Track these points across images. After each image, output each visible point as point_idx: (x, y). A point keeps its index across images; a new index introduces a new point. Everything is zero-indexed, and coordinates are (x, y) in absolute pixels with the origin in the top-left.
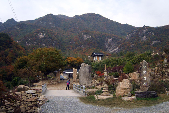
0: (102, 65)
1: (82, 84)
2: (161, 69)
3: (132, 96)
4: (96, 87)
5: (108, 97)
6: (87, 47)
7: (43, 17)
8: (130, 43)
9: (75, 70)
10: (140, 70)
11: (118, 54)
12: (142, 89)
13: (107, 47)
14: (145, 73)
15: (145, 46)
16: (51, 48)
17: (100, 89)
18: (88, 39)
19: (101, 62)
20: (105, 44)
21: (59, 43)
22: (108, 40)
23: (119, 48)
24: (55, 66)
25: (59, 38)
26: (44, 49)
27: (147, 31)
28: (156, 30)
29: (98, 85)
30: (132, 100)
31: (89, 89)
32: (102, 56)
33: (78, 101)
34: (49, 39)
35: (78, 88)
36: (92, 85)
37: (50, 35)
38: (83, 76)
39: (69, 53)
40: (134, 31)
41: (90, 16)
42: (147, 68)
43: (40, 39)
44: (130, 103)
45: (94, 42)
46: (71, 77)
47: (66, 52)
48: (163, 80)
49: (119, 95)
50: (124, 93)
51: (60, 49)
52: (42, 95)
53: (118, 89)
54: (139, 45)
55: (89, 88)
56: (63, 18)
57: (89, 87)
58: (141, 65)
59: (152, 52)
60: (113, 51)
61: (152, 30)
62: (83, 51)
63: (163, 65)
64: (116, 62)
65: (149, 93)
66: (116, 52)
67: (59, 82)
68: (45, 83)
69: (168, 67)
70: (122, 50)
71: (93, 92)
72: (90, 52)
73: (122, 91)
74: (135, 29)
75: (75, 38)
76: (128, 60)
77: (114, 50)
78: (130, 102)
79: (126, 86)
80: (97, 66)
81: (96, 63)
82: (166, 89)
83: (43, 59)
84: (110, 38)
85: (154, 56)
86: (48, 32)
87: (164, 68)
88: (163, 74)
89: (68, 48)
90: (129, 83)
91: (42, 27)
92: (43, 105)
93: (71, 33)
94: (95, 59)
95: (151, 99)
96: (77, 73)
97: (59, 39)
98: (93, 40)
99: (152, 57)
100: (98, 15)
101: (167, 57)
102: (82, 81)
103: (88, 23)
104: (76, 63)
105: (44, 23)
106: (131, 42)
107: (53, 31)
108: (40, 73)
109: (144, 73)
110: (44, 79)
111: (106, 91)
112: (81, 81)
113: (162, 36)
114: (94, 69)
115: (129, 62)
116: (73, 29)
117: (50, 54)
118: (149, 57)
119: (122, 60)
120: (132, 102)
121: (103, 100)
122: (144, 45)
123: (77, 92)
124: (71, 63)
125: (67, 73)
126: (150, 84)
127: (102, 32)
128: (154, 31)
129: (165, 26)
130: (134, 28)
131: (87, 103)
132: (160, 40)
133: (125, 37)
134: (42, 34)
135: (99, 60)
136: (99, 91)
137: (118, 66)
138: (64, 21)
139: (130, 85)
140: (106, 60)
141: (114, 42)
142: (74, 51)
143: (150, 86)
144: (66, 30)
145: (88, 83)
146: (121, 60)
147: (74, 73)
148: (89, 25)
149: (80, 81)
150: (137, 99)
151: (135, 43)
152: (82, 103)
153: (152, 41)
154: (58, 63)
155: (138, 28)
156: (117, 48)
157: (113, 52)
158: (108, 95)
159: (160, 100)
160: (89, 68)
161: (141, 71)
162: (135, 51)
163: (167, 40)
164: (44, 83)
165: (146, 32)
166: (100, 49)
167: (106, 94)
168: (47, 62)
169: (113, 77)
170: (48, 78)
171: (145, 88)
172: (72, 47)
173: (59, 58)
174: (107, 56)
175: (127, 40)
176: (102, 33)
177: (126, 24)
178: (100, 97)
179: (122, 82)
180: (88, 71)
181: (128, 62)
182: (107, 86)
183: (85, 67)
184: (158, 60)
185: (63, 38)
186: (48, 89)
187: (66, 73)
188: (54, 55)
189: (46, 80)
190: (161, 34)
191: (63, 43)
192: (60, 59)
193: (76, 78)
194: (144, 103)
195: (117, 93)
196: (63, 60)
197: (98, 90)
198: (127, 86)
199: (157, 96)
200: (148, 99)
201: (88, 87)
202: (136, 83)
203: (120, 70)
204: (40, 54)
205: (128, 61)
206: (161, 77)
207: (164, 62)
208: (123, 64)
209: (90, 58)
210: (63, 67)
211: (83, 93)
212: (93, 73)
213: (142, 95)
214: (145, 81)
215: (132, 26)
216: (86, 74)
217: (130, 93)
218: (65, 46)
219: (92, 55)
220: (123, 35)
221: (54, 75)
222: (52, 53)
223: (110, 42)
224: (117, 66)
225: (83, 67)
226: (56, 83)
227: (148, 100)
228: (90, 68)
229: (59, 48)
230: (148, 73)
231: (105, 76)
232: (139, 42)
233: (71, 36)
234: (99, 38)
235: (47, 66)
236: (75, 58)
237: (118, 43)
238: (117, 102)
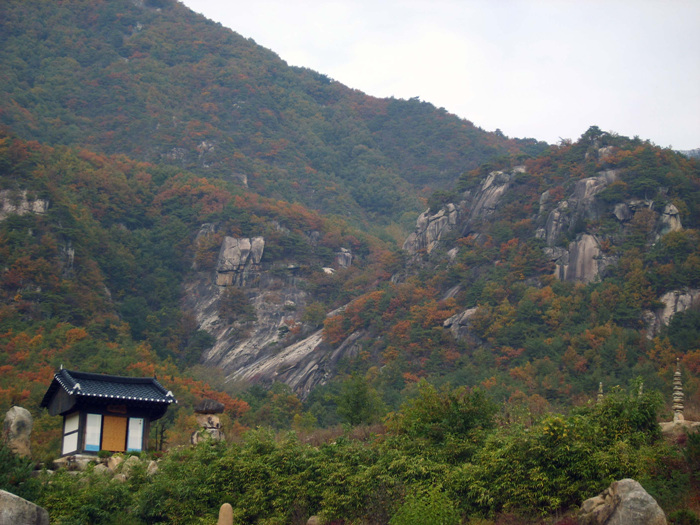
0: (151, 504)
8: (439, 297)
11: (312, 399)
13: (207, 323)
15: (588, 334)
18: (15, 223)
19: (138, 479)
20: (189, 288)
22: (218, 248)
23: (328, 335)
27: (618, 189)
32: (152, 413)
40: (485, 173)
45: (77, 264)
54: (535, 318)
59: (670, 402)
60: (266, 365)
61: (663, 182)
64: (294, 479)
66: (294, 380)
70: (360, 365)
72: (23, 365)
74: (503, 163)
76: (419, 464)
77: (278, 360)
81: (93, 481)
84: (247, 232)
85: (689, 440)
94: (81, 440)
98: (65, 238)
99: (665, 446)
103: (19, 61)
106: (454, 290)
115: (434, 492)
118: (635, 444)
119: (363, 461)
122: (577, 321)
127: (169, 168)
128: (681, 193)
130: (486, 153)
133: (394, 230)
135: (125, 452)
137: (314, 520)
140: (197, 454)
141: (277, 274)
146: (354, 467)
148: (31, 83)
151: (495, 301)
153: (661, 292)
155: (530, 149)
156: (314, 341)
157: (264, 379)
162: (491, 381)
165: (605, 201)
166: (137, 336)
174: (203, 420)
175: (416, 266)
176: (161, 179)
177: (414, 102)
181: (417, 485)
205: (419, 476)
209: (21, 425)
215: (469, 124)
219: (47, 401)
220: (381, 208)
223: (237, 271)
232: (533, 291)
234: (131, 226)
237: (326, 292)
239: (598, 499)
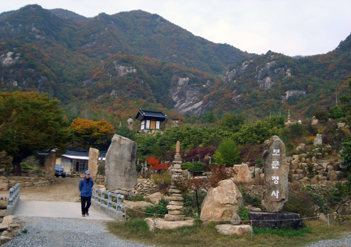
0: (162, 142)
1: (111, 188)
2: (307, 159)
3: (241, 223)
4: (147, 197)
5: (182, 223)
6: (125, 96)
7: (14, 11)
8: (232, 92)
9: (94, 151)
10: (265, 160)
11: (200, 117)
12: (267, 207)
13: (175, 99)
14: (277, 166)
15: (268, 101)
16: (33, 92)
17: (157, 202)
18: (129, 75)
19: (158, 136)
20: (171, 90)
21: (53, 82)
22: (177, 80)
23: (204, 101)
24: (44, 140)
25: (55, 69)
26: (16, 95)
27: (275, 65)
28: (298, 63)
29: (152, 192)
30: (242, 233)
31: (130, 202)
32: (161, 120)
33: (105, 231)
34: (29, 69)
35: (104, 199)
36: (137, 192)
37: (32, 59)
38: (116, 168)
39: (78, 109)
40: (243, 62)
41: (137, 18)
42: (281, 155)
43: (5, 67)
44: (237, 240)
45: (144, 84)
46: (81, 170)
47: (70, 105)
48: (310, 187)
49: (211, 220)
50: (223, 214)
51: (55, 96)
52: (8, 215)
53: (208, 204)
54: (255, 97)
55: (130, 200)
56: (66, 18)
57: (130, 196)
58: (268, 146)
59: (287, 118)
60: (189, 109)
61: (286, 64)
62: (116, 105)
63: (311, 151)
64: (196, 136)
65: (283, 217)
66: (196, 112)
67: (51, 182)
68: (14, 182)
69: (323, 154)
70: (212, 109)
71: (140, 209)
72: (131, 109)
73: (217, 209)
74: (247, 60)
75: (97, 71)
76: (226, 132)
77: (192, 107)
78: (238, 238)
79: (227, 198)
80: (148, 145)
81: (148, 136)
82: (317, 207)
83: (11, 121)
84: (184, 76)
85: (291, 127)
86: (28, 52)
87: (314, 158)
88: (313, 172)
89: (76, 96)
90: (235, 191)
91: (11, 37)
92: (10, 240)
93: (87, 58)
94: (145, 126)
95: (289, 233)
96: (98, 161)
97: (54, 72)
98: (141, 78)
99: (286, 128)
100: (156, 16)
101: (322, 131)
102: (112, 180)
103: (130, 36)
104: (96, 134)
105: (16, 27)
106: (235, 91)
107: (41, 51)
108: (4, 155)
109: (273, 168)
110: (11, 173)
111: (177, 210)
112: (110, 180)
113: (309, 79)
114: (142, 151)
115: (229, 139)
116: (92, 47)
117: (32, 107)
118: (278, 128)
119: (212, 132)
120: (243, 240)
121: (170, 231)
122: (265, 98)
123: (99, 208)
124: (83, 134)
125: (71, 160)
126: (286, 194)
127: (166, 61)
128: (291, 67)
129: (320, 55)
130: (243, 57)
131: (128, 238)
132: (306, 88)
133: (220, 76)
134: (11, 56)
135: (155, 129)
136: (155, 208)
137: (201, 145)
138: (70, 26)
139: (237, 196)
140: (173, 130)
141: (192, 87)
142: (92, 105)
143: (287, 200)
144: (74, 50)
145: (128, 186)
146: (210, 133)
147: (92, 159)
148: (132, 41)
149: (107, 179)
150: (255, 232)
151: (245, 93)
152: (115, 237)
153: (286, 91)
154: (50, 133)
155: (254, 56)
156: (201, 103)
157: (188, 112)
158: (180, 220)
159: (312, 236)
160: (132, 148)
161: (266, 163)
162: (244, 112)
163: (321, 90)
164: (12, 182)
165: (272, 68)
166: (158, 102)
167: (177, 217)
168: (23, 127)
169: (189, 173)
170: (22, 170)
171: (275, 204)
172: (87, 93)
173: (53, 120)
174: (174, 122)
175: (226, 85)
176: (163, 64)
177: (225, 44)
178: (161, 223)
179: (219, 188)
180: (130, 155)
181: (226, 137)
182: (180, 195)
183: (121, 146)
184: (301, 136)
185: (64, 68)
186: (22, 197)
187: (70, 158)
188: (41, 111)
189: (17, 175)
190: (307, 75)
191: (64, 82)
192: (58, 123)
193: (96, 172)
194: (271, 242)
195: (203, 216)
196: (65, 125)
197: (152, 205)
198: (229, 198)
199: (302, 226)
200: (282, 231)
201: (127, 198)
202: (247, 191)
203: (207, 157)
204: (4, 107)
205: (226, 135)
206: (306, 178)
207: (315, 144)
208: (215, 142)
209: (131, 123)
210: (64, 142)
211: (118, 212)
212: (138, 162)
213: (266, 222)
214: (274, 187)
215: (239, 50)
216: (124, 164)
217: (239, 217)
218: (70, 91)
219: (137, 117)
220: (217, 70)
221: (37, 162)
222: (36, 106)
223: (182, 86)
224: (200, 148)
225: (117, 145)
226: (44, 183)
227: (282, 235)
228: (134, 148)
229: (53, 94)
230: (283, 169)
231: (176, 170)
232: (254, 91)
233: (87, 65)
234: (156, 75)
235: (21, 139)
236: (95, 122)
237: (204, 91)
238: (206, 237)
239: (268, 140)
